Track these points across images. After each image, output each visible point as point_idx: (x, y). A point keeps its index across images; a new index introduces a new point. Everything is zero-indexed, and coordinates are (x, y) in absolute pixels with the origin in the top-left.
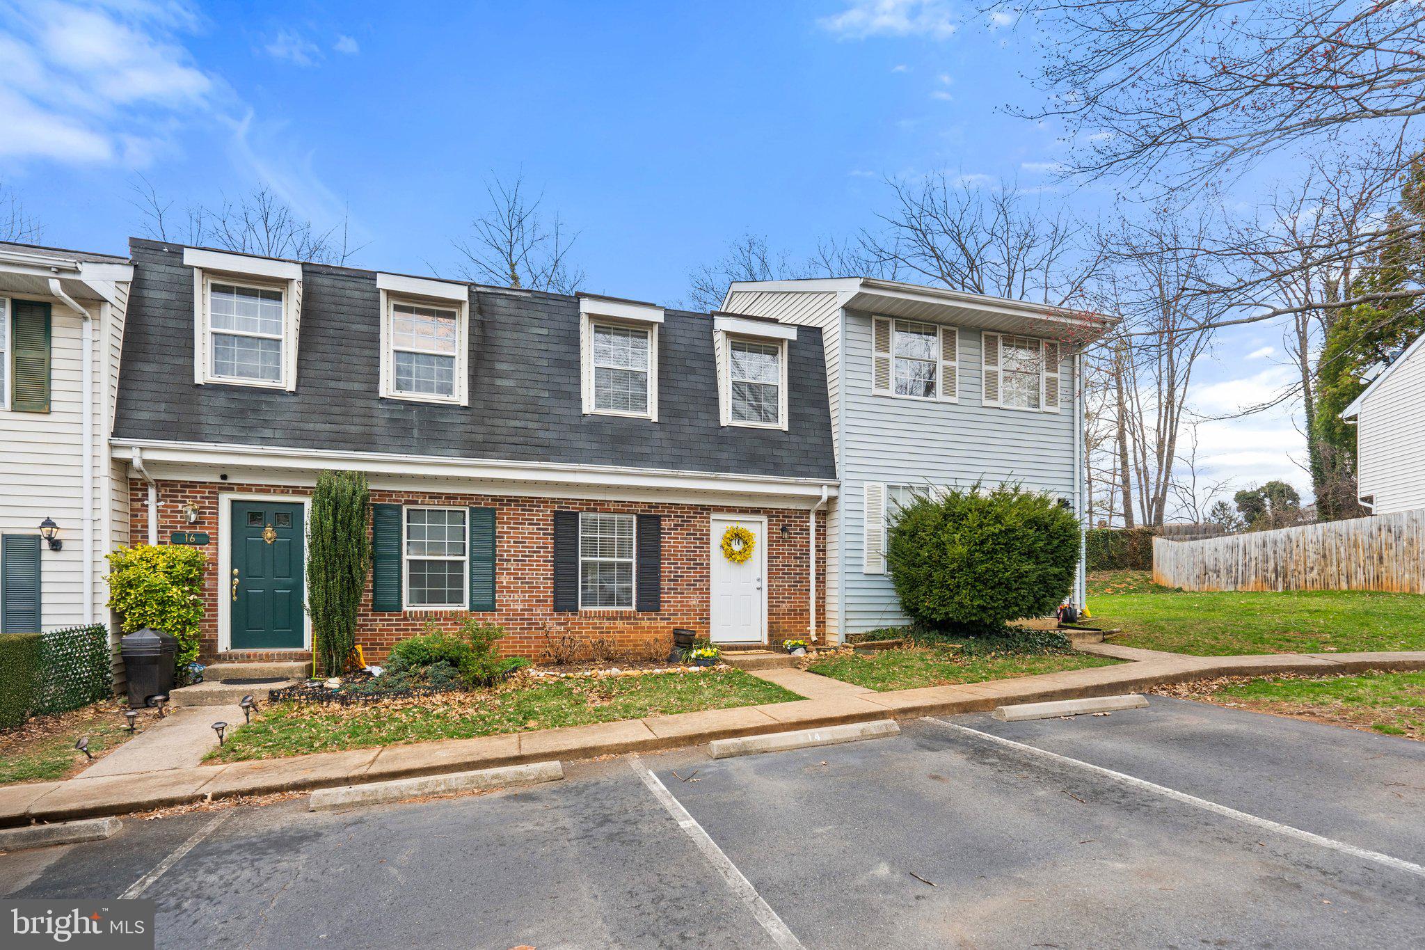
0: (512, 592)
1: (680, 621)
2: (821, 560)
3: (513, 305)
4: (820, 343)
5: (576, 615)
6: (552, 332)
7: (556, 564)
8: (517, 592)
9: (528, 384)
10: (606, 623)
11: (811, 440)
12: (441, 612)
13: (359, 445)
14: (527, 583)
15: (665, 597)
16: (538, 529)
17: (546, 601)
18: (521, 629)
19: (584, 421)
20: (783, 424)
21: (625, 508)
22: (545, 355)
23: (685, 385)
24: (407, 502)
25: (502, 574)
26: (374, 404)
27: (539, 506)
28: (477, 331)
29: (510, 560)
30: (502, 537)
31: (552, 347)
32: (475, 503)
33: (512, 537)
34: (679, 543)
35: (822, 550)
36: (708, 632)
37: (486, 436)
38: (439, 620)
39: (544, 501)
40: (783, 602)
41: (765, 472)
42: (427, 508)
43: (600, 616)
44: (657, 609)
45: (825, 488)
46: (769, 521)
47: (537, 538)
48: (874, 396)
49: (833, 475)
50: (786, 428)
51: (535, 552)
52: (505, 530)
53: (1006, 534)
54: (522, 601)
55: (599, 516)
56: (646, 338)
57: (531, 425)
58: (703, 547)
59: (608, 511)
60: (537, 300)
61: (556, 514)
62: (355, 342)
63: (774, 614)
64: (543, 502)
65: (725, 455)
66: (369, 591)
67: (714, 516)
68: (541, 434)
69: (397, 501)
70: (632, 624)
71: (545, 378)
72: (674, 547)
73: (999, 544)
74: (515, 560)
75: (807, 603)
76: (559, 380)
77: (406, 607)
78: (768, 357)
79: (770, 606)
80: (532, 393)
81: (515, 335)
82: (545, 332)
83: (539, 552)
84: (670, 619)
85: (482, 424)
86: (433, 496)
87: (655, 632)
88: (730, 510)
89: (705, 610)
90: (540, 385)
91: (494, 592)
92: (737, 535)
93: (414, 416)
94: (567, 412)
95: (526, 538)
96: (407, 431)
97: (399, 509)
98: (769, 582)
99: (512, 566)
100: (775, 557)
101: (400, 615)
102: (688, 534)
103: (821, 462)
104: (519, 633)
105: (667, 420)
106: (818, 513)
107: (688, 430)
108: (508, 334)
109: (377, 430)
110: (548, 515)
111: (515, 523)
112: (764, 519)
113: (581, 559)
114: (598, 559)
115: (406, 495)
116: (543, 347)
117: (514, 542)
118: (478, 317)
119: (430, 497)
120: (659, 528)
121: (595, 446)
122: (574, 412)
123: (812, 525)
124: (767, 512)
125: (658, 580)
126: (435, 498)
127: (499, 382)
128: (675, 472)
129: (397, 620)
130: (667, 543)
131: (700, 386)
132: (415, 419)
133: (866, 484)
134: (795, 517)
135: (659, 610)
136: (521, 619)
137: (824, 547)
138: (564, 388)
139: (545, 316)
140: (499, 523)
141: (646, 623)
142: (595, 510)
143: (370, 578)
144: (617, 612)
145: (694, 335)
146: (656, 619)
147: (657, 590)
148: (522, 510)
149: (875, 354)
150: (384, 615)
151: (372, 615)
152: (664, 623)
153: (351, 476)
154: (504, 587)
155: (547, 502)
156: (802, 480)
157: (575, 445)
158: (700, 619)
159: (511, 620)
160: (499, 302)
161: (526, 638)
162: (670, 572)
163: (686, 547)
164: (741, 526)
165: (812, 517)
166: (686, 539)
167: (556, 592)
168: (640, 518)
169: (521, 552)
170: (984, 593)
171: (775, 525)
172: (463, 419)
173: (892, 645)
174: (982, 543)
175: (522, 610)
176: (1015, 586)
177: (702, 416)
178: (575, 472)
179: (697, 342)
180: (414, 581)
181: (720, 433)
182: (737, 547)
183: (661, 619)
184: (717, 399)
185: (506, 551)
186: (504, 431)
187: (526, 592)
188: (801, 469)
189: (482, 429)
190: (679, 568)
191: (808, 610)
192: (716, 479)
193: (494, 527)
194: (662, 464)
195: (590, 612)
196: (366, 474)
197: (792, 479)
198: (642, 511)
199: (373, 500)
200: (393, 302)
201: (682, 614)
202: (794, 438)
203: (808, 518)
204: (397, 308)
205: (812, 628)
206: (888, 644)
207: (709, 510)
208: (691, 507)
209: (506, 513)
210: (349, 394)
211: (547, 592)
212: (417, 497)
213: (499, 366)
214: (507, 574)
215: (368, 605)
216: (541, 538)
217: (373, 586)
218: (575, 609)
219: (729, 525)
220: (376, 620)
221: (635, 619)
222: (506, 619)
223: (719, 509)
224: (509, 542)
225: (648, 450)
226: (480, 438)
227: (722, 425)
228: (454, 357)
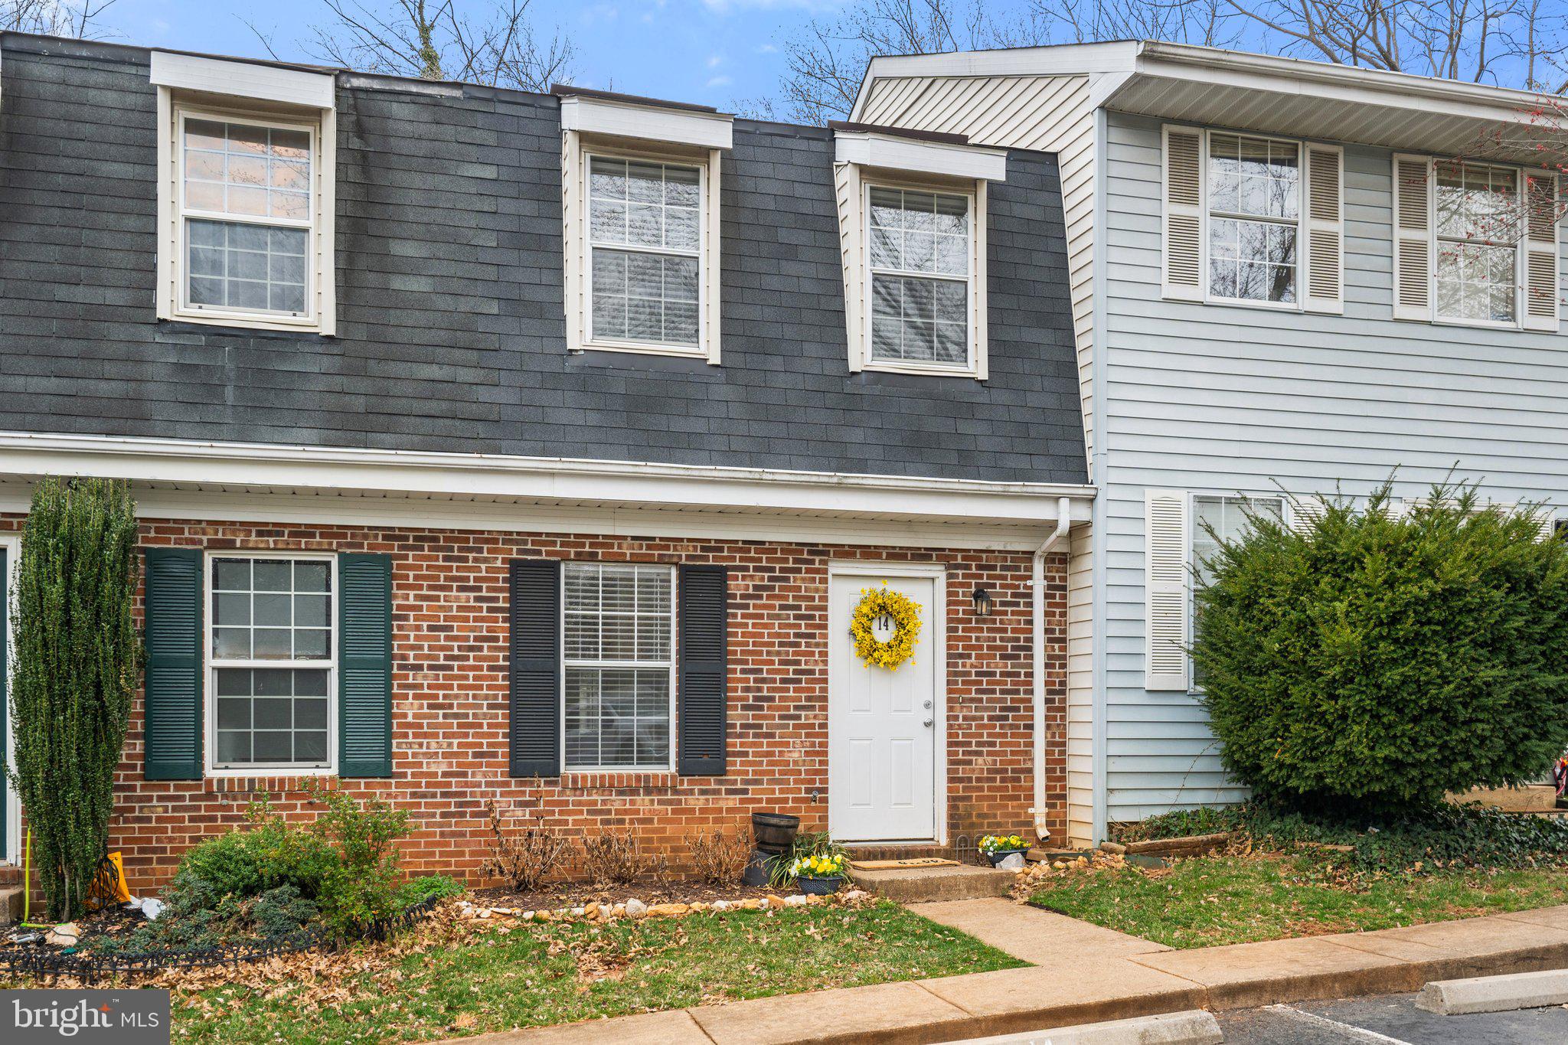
0: (426, 735)
1: (767, 796)
2: (1057, 661)
3: (425, 116)
4: (1053, 186)
5: (555, 783)
6: (505, 174)
7: (515, 675)
8: (435, 735)
9: (456, 286)
10: (616, 802)
11: (1033, 400)
12: (282, 781)
13: (115, 423)
14: (456, 716)
15: (735, 744)
16: (477, 599)
17: (494, 755)
18: (444, 815)
19: (570, 365)
20: (977, 365)
21: (653, 550)
22: (489, 222)
23: (775, 283)
24: (214, 545)
25: (406, 697)
26: (147, 333)
27: (480, 550)
28: (353, 174)
29: (420, 667)
30: (406, 618)
31: (508, 206)
32: (350, 545)
33: (425, 618)
34: (765, 626)
35: (1058, 638)
36: (824, 818)
37: (373, 400)
38: (278, 797)
39: (489, 538)
40: (979, 754)
41: (942, 471)
42: (252, 556)
43: (605, 786)
44: (721, 771)
45: (1064, 503)
46: (950, 576)
47: (476, 619)
48: (1167, 300)
49: (1080, 474)
50: (983, 374)
51: (471, 649)
52: (411, 601)
53: (1445, 600)
54: (445, 755)
55: (601, 570)
56: (696, 182)
57: (465, 375)
58: (813, 636)
59: (619, 559)
60: (474, 105)
61: (515, 566)
62: (107, 201)
63: (961, 780)
64: (487, 541)
65: (857, 435)
66: (136, 736)
67: (836, 567)
68: (484, 394)
69: (193, 542)
70: (670, 802)
71: (491, 273)
72: (753, 635)
73: (1429, 622)
74: (431, 667)
75: (1028, 755)
76: (520, 276)
77: (212, 771)
78: (947, 220)
79: (951, 762)
80: (464, 305)
81: (431, 181)
82: (490, 172)
83: (481, 649)
84: (746, 792)
85: (363, 374)
86: (265, 530)
87: (716, 821)
88: (869, 553)
89: (817, 772)
90: (480, 289)
91: (389, 736)
92: (883, 608)
93: (225, 358)
94: (535, 346)
95: (454, 618)
96: (214, 390)
97: (196, 559)
98: (950, 709)
99: (425, 678)
100: (961, 656)
101: (199, 787)
102: (782, 607)
103: (1056, 447)
104: (441, 825)
105: (737, 360)
106: (1051, 559)
107: (780, 381)
108: (417, 180)
109: (152, 389)
110: (498, 570)
111: (430, 588)
112: (939, 572)
113: (564, 663)
114: (600, 663)
115: (210, 530)
116: (487, 205)
117: (431, 628)
118: (356, 143)
119: (260, 534)
120: (724, 595)
121: (593, 418)
122: (551, 347)
123: (1038, 584)
124: (943, 556)
125: (721, 707)
126: (270, 534)
127: (397, 283)
128: (755, 472)
129: (193, 798)
130: (742, 628)
131: (808, 287)
132: (229, 365)
133: (1150, 495)
134: (1003, 568)
135: (724, 773)
136: (444, 795)
137: (1064, 631)
138: (529, 294)
139: (491, 139)
140: (399, 587)
141: (696, 802)
142: (592, 557)
143: (139, 709)
144: (638, 777)
145: (793, 174)
146: (717, 792)
147: (720, 728)
148: (446, 559)
149: (1169, 209)
150: (167, 788)
151: (143, 788)
152: (733, 801)
153: (101, 488)
154: (410, 725)
155: (496, 541)
156: (1016, 487)
157: (555, 416)
158: (808, 791)
159: (424, 795)
160: (397, 109)
161: (453, 834)
162: (747, 689)
163: (778, 635)
164: (892, 588)
165: (1039, 568)
166: (778, 617)
167: (514, 735)
168: (685, 572)
169: (443, 648)
170: (1398, 731)
171: (962, 585)
172: (326, 363)
173: (1205, 847)
174: (1395, 620)
175: (445, 774)
176: (1463, 714)
177: (811, 349)
178: (552, 474)
179: (800, 190)
180: (228, 713)
181: (849, 386)
182: (883, 635)
183: (729, 792)
184: (841, 313)
185: (412, 648)
186: (409, 388)
187: (453, 735)
188: (1011, 462)
189: (363, 385)
190: (764, 681)
191: (1030, 771)
192: (839, 487)
193: (389, 597)
194: (731, 457)
195: (584, 778)
196: (132, 484)
197: (997, 486)
198: (688, 557)
199: (146, 540)
200: (183, 114)
201: (770, 782)
202: (1002, 397)
203: (1030, 569)
204: (192, 127)
205: (1039, 810)
206: (1196, 845)
207: (826, 553)
208: (789, 548)
209: (412, 563)
210: (96, 313)
211: (496, 735)
212: (234, 532)
213: (399, 249)
214: (416, 697)
215: (134, 767)
216: (483, 619)
217: (145, 726)
218: (551, 772)
219: (866, 587)
220: (150, 799)
221: (675, 792)
222: (414, 795)
223: (847, 552)
224: (418, 628)
225: (700, 426)
226: (359, 404)
227: (851, 369)
228: (306, 230)
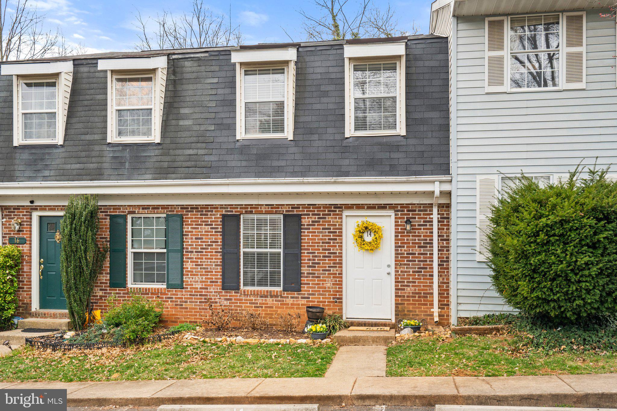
0: (194, 275)
1: (315, 301)
2: (445, 248)
3: (196, 64)
4: (445, 51)
5: (238, 293)
6: (221, 80)
7: (224, 254)
8: (197, 275)
9: (200, 121)
10: (260, 300)
11: (427, 141)
12: (149, 289)
13: (94, 177)
14: (204, 268)
15: (304, 280)
16: (211, 228)
17: (217, 282)
18: (200, 302)
19: (238, 144)
20: (401, 129)
21: (273, 209)
22: (214, 98)
23: (318, 106)
24: (130, 213)
25: (188, 262)
26: (105, 148)
27: (212, 211)
28: (171, 88)
29: (192, 252)
30: (188, 235)
31: (220, 91)
32: (170, 211)
33: (194, 235)
34: (316, 236)
35: (445, 239)
36: (341, 309)
37: (170, 163)
38: (148, 294)
39: (215, 207)
40: (408, 286)
41: (382, 174)
42: (143, 216)
43: (256, 294)
44: (299, 290)
45: (437, 183)
46: (396, 215)
47: (211, 235)
48: (488, 94)
49: (447, 171)
50: (404, 133)
51: (209, 245)
52: (190, 230)
54: (201, 282)
55: (255, 217)
57: (201, 152)
58: (336, 239)
59: (261, 213)
60: (212, 58)
61: (224, 216)
62: (98, 107)
63: (400, 296)
64: (214, 208)
65: (346, 162)
66: (107, 274)
67: (346, 213)
68: (207, 158)
69: (123, 212)
70: (280, 301)
71: (213, 115)
72: (312, 239)
74: (196, 252)
75: (431, 287)
76: (222, 115)
77: (130, 284)
79: (396, 289)
80: (203, 128)
81: (195, 87)
82: (215, 80)
83: (212, 245)
84: (309, 298)
85: (168, 154)
86: (145, 207)
87: (297, 308)
88: (359, 207)
89: (337, 291)
90: (209, 121)
91: (182, 275)
92: (366, 228)
93: (127, 154)
94: (226, 139)
95: (204, 235)
96: (122, 164)
97: (125, 218)
98: (396, 268)
99: (194, 256)
100: (400, 247)
101: (125, 290)
102: (323, 229)
103: (436, 160)
104: (199, 306)
105: (300, 137)
106: (440, 206)
107: (317, 143)
108: (191, 87)
109: (106, 165)
110: (218, 218)
111: (196, 225)
112: (392, 213)
113: (242, 250)
114: (255, 250)
115: (128, 208)
116: (214, 92)
117: (196, 239)
118: (172, 77)
119: (143, 209)
120: (300, 225)
121: (244, 163)
122: (231, 139)
123: (435, 216)
124: (392, 207)
125: (299, 266)
126: (146, 209)
127: (181, 123)
129: (123, 294)
130: (307, 237)
131: (331, 106)
132: (128, 155)
133: (479, 178)
134: (419, 211)
135: (301, 291)
136: (200, 295)
137: (448, 236)
138: (225, 121)
139: (217, 68)
140: (186, 225)
141: (290, 301)
142: (251, 212)
143: (108, 265)
144: (267, 291)
145: (329, 64)
146: (298, 298)
147: (299, 274)
148: (201, 215)
149: (489, 54)
150: (116, 290)
151: (110, 290)
152: (304, 301)
154: (189, 271)
155: (217, 208)
156: (413, 178)
157: (230, 164)
158: (334, 298)
159: (194, 295)
160: (187, 64)
161: (203, 309)
162: (309, 260)
163: (322, 239)
164: (371, 220)
165: (435, 210)
166: (322, 232)
167: (223, 275)
168: (285, 216)
169: (200, 245)
171: (400, 218)
172: (157, 152)
175: (201, 288)
177: (330, 130)
178: (228, 185)
179: (331, 70)
180: (137, 266)
181: (345, 143)
182: (368, 238)
183: (302, 298)
184: (344, 115)
185: (190, 245)
186: (182, 158)
187: (203, 275)
188: (414, 168)
189: (168, 158)
190: (316, 256)
191: (432, 294)
192: (335, 183)
193: (182, 228)
194: (294, 174)
195: (248, 291)
196: (97, 195)
197: (404, 178)
198: (286, 211)
199: (110, 212)
200: (115, 77)
201: (318, 295)
202: (411, 141)
203: (432, 211)
205: (436, 310)
207: (341, 208)
208: (326, 206)
209: (190, 217)
210: (91, 143)
211: (217, 275)
212: (135, 209)
213: (183, 111)
214: (191, 262)
215: (107, 283)
216: (213, 235)
217: (110, 270)
218: (237, 288)
219: (360, 220)
220: (111, 293)
221: (282, 297)
222: (190, 295)
223: (350, 207)
224: (192, 238)
225: (283, 163)
226: (166, 165)
227: (346, 136)
228: (151, 109)
